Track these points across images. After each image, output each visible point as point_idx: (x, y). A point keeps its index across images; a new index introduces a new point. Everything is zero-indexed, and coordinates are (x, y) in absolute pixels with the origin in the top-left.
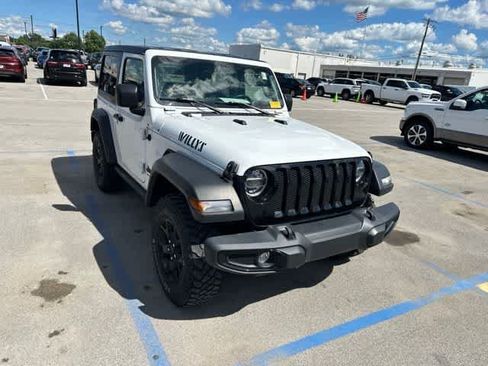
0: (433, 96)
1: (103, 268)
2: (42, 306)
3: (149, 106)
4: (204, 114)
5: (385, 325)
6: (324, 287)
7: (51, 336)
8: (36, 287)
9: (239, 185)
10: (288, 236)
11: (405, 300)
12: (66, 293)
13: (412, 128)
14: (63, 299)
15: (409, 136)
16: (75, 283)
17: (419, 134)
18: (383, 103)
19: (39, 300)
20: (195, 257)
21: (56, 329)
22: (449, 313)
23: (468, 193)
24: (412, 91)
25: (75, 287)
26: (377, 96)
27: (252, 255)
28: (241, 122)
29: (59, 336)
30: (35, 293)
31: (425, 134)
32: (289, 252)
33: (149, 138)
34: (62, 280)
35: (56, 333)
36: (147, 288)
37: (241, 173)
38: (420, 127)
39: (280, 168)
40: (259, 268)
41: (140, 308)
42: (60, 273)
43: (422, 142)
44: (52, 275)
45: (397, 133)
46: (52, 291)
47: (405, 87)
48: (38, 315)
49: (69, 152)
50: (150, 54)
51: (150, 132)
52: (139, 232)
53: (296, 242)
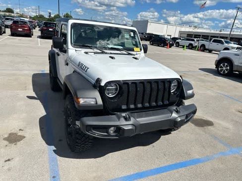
1: (41, 129)
2: (6, 146)
3: (68, 48)
5: (182, 170)
7: (6, 161)
8: (6, 136)
9: (102, 90)
10: (126, 119)
12: (19, 140)
13: (222, 65)
14: (17, 143)
15: (220, 69)
17: (225, 68)
18: (210, 51)
19: (6, 143)
21: (10, 158)
22: (221, 166)
24: (226, 45)
26: (207, 47)
27: (106, 128)
28: (112, 58)
29: (9, 162)
31: (228, 68)
32: (126, 128)
33: (67, 64)
35: (9, 160)
36: (60, 140)
37: (103, 84)
38: (226, 64)
39: (126, 83)
40: (109, 135)
41: (54, 151)
42: (20, 130)
43: (226, 72)
44: (16, 131)
45: (213, 67)
46: (13, 138)
47: (222, 43)
48: (3, 150)
49: (42, 71)
50: (71, 22)
51: (68, 62)
53: (130, 122)
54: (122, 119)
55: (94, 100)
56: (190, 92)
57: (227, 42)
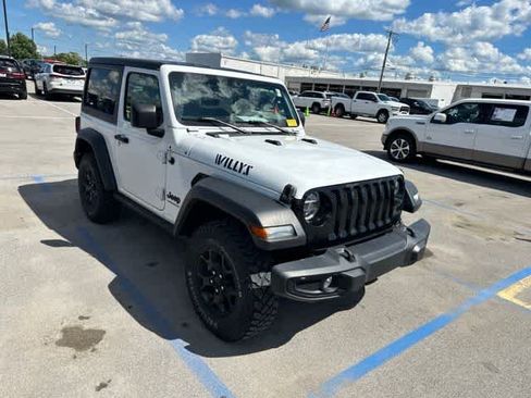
0: (402, 109)
1: (128, 308)
2: (75, 357)
3: (171, 127)
4: (231, 134)
5: (431, 339)
6: (363, 307)
7: (99, 389)
8: (59, 336)
9: (297, 208)
10: (349, 258)
11: (440, 313)
12: (97, 340)
13: (395, 143)
14: (96, 347)
15: (392, 151)
16: (103, 328)
17: (402, 148)
18: (353, 116)
21: (102, 381)
23: (460, 205)
24: (382, 104)
25: (104, 332)
26: (347, 109)
28: (275, 143)
29: (108, 389)
30: (59, 343)
32: (353, 274)
33: (172, 161)
34: (87, 325)
35: (103, 386)
36: (185, 325)
37: (299, 196)
38: (403, 141)
40: (325, 293)
41: (186, 347)
42: (81, 318)
43: (405, 156)
44: (72, 322)
45: (380, 148)
47: (375, 100)
48: (73, 368)
49: (35, 179)
50: (166, 70)
51: (173, 155)
52: (152, 265)
54: (342, 259)
55: (289, 228)
56: (416, 197)
57: (383, 98)
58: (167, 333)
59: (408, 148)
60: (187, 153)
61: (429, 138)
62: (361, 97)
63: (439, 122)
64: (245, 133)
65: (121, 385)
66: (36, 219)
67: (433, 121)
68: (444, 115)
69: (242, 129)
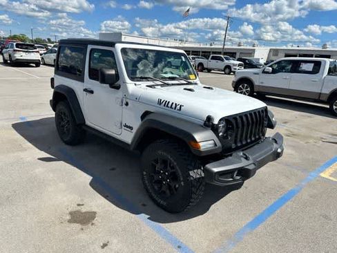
0: (239, 65)
1: (106, 197)
2: (82, 229)
3: (125, 82)
4: (162, 86)
6: (246, 188)
7: (103, 247)
8: (68, 217)
9: (215, 129)
10: (247, 158)
11: (290, 188)
12: (93, 217)
13: (241, 86)
14: (93, 222)
15: (239, 91)
16: (94, 210)
17: (245, 89)
19: (77, 226)
20: (192, 179)
21: (104, 242)
23: (285, 123)
24: (226, 62)
25: (96, 213)
26: (205, 66)
28: (190, 90)
29: (108, 246)
30: (70, 221)
32: (251, 168)
33: (127, 104)
34: (84, 209)
35: (105, 245)
36: (144, 205)
37: (216, 122)
38: (246, 85)
41: (149, 218)
42: (79, 205)
43: (247, 94)
44: (74, 208)
46: (82, 218)
47: (222, 60)
48: (83, 236)
49: (22, 119)
50: (119, 47)
52: (113, 169)
53: (251, 162)
54: (243, 159)
56: (274, 119)
57: (227, 59)
58: (135, 210)
59: (249, 89)
60: (137, 99)
61: (262, 83)
62: (213, 58)
63: (267, 73)
64: (168, 85)
65: (115, 243)
66: (30, 145)
67: (264, 72)
68: (271, 68)
69: (166, 82)
